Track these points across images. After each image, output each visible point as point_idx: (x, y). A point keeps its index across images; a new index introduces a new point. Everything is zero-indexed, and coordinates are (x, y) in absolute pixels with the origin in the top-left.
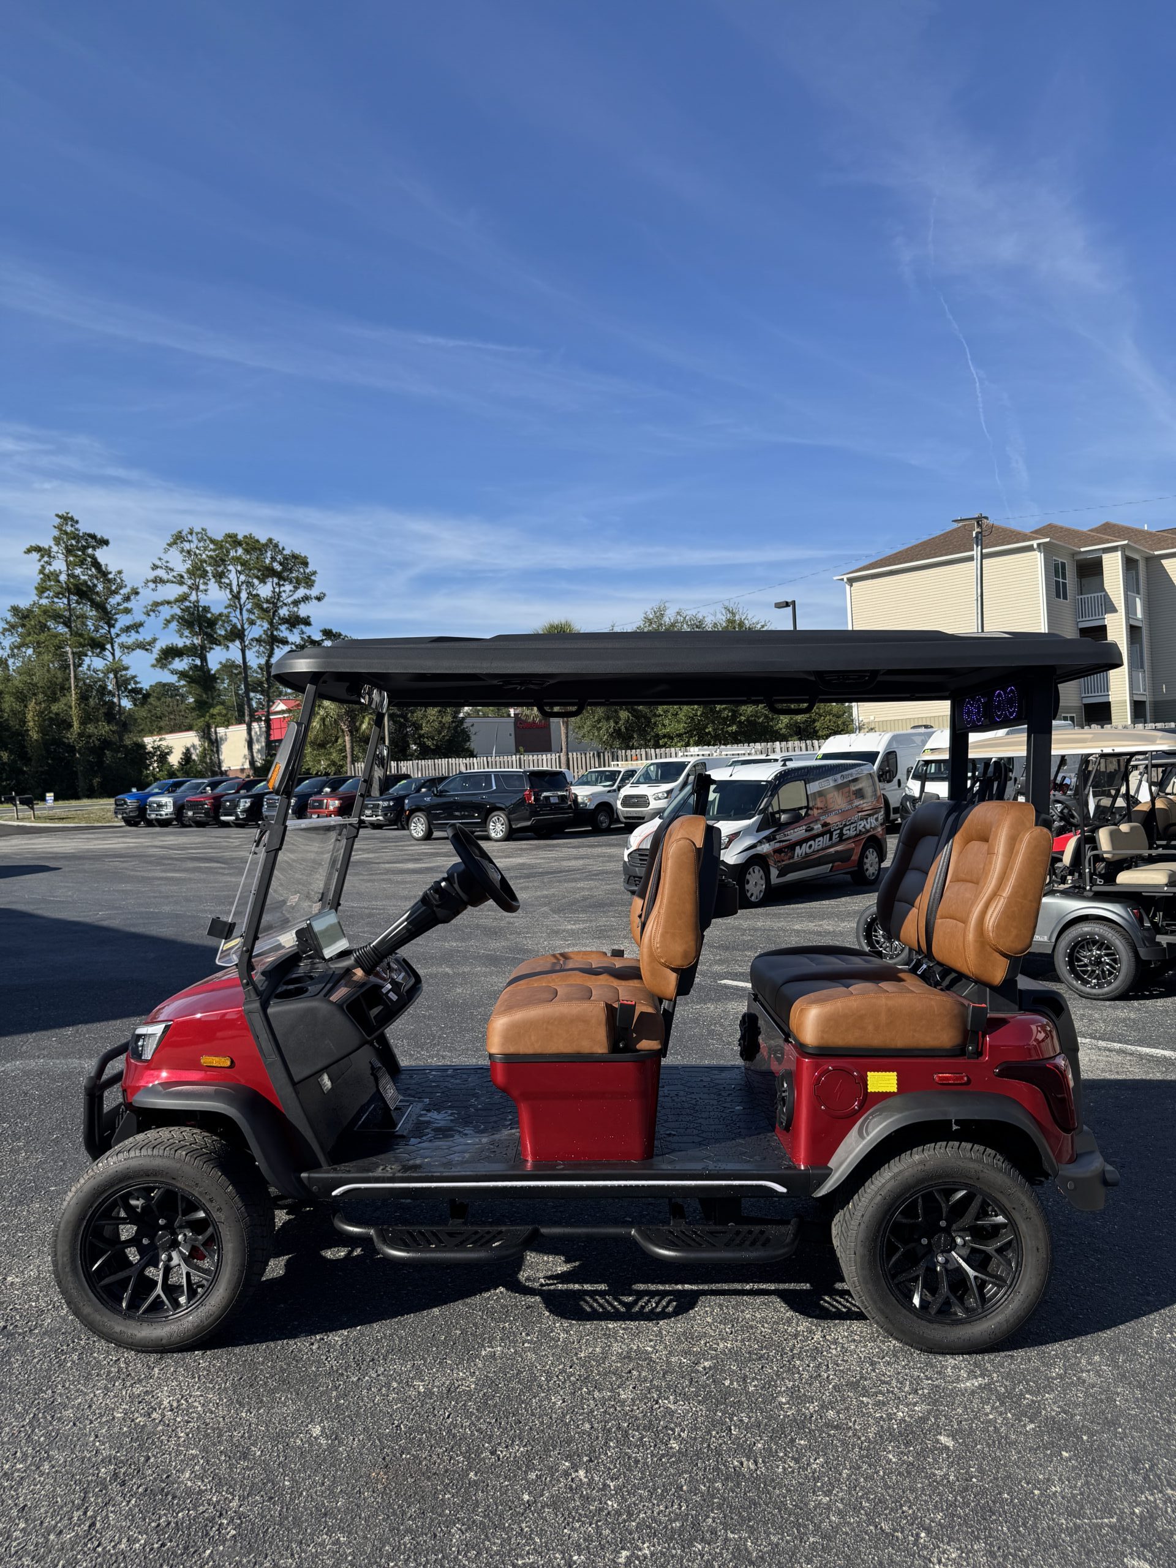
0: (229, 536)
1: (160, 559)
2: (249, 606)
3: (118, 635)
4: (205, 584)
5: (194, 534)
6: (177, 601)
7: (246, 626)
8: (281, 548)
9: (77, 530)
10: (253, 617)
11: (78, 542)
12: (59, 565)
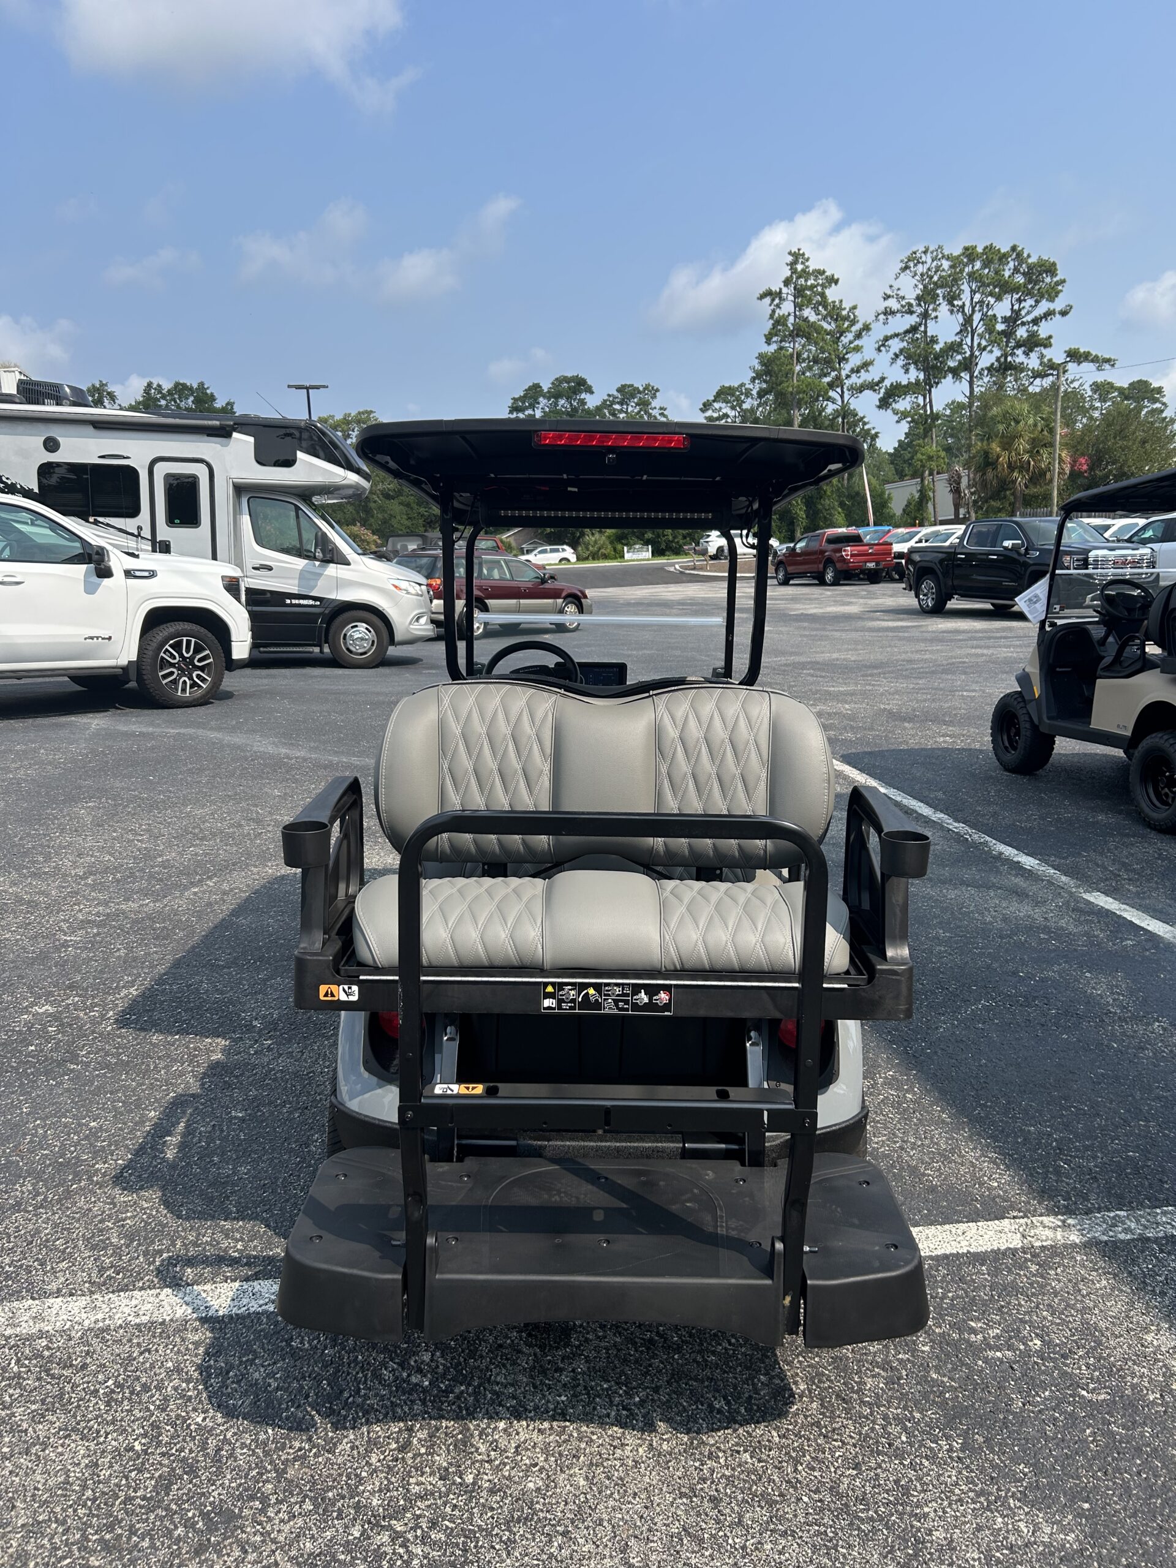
0: (966, 249)
1: (891, 286)
2: (980, 331)
3: (848, 377)
4: (935, 310)
5: (929, 255)
6: (907, 332)
7: (977, 353)
8: (1025, 255)
9: (807, 267)
10: (984, 343)
11: (806, 281)
12: (787, 307)
